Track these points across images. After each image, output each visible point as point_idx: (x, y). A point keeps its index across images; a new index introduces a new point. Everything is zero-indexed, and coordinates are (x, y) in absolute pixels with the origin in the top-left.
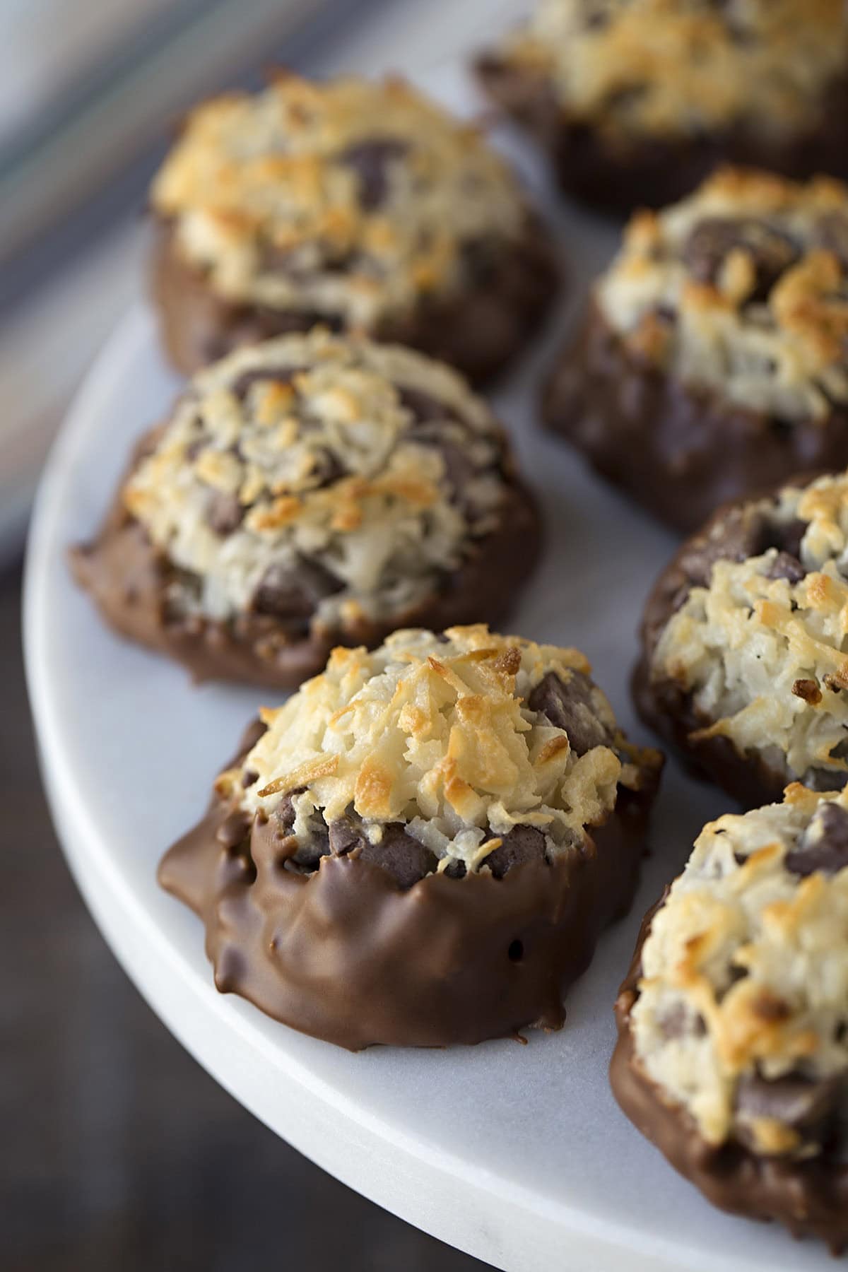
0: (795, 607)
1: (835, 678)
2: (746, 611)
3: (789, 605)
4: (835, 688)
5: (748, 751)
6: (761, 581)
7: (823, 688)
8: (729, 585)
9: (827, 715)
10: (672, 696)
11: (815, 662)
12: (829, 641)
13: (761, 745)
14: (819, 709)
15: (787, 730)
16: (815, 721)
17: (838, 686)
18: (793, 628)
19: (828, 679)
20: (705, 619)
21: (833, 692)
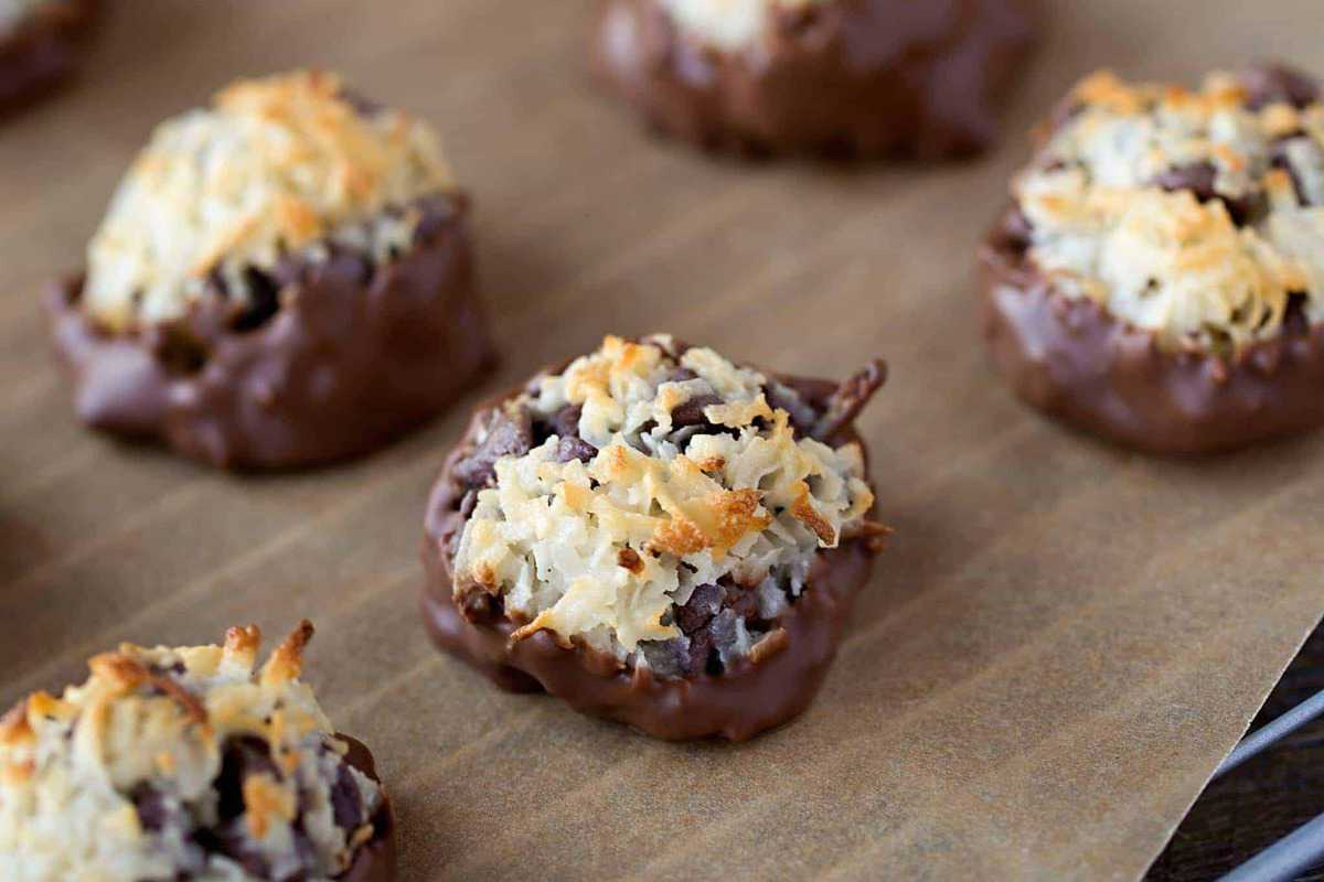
0: (595, 484)
1: (654, 542)
2: (545, 498)
3: (589, 484)
4: (656, 554)
5: (572, 638)
6: (551, 466)
7: (644, 556)
8: (517, 479)
9: (649, 583)
10: (479, 603)
11: (628, 533)
12: (637, 509)
13: (587, 628)
14: (641, 579)
15: (611, 607)
16: (637, 594)
17: (658, 550)
18: (599, 503)
19: (647, 545)
20: (501, 516)
21: (652, 558)
